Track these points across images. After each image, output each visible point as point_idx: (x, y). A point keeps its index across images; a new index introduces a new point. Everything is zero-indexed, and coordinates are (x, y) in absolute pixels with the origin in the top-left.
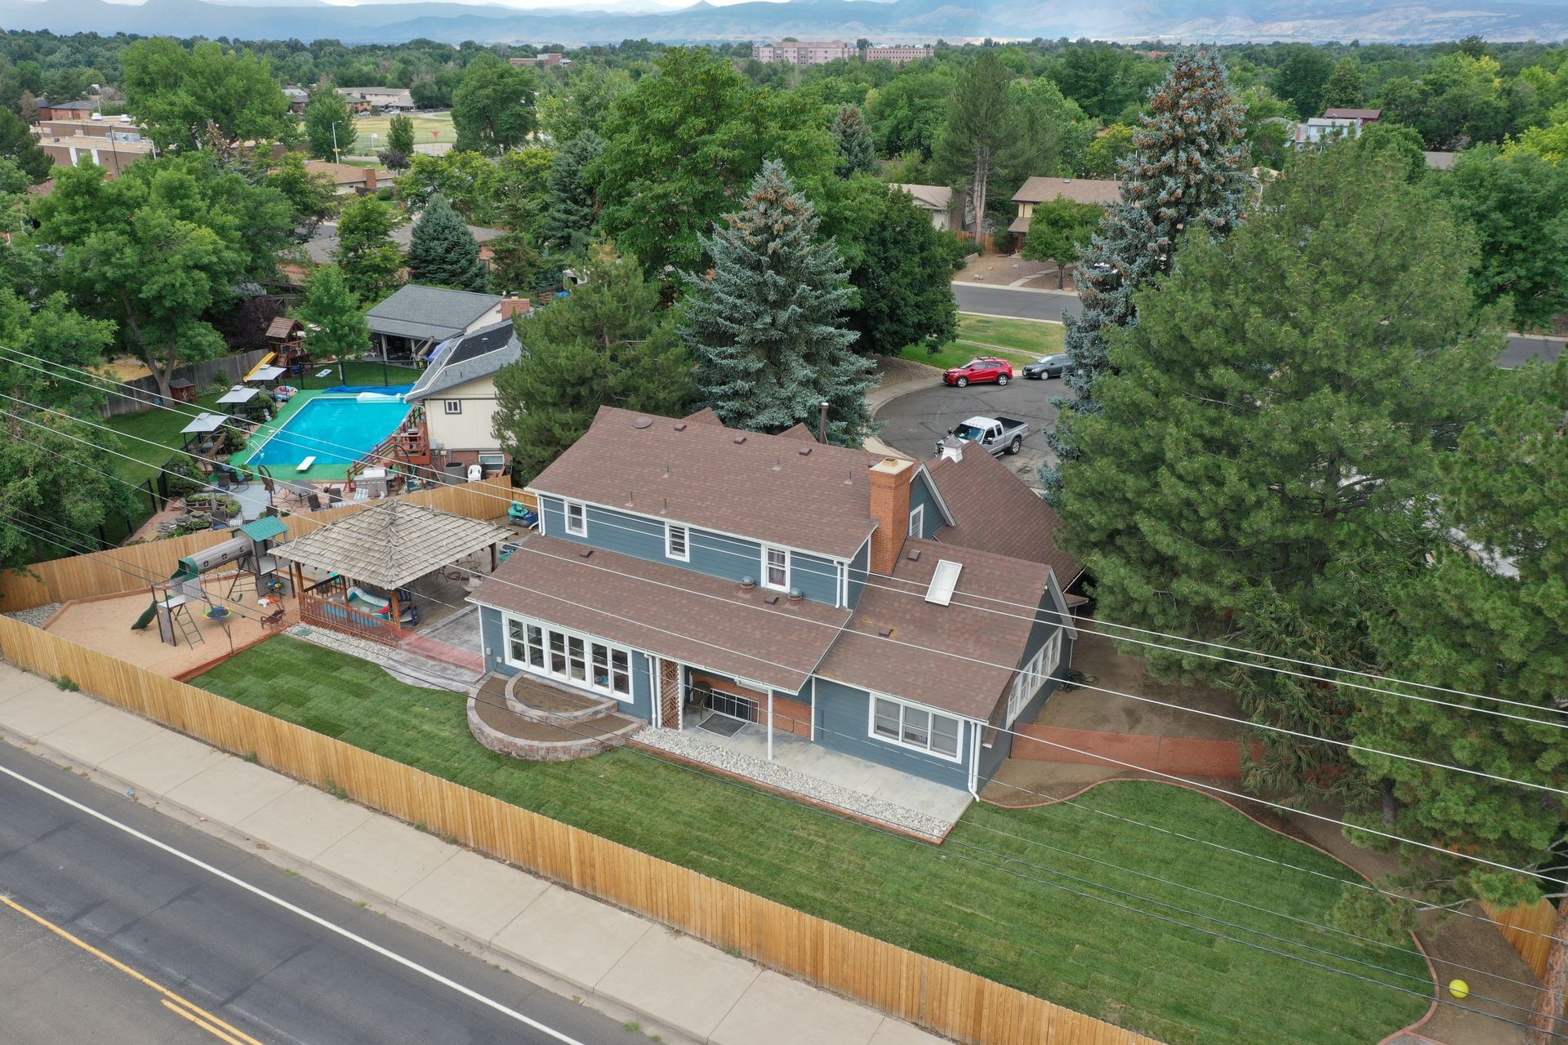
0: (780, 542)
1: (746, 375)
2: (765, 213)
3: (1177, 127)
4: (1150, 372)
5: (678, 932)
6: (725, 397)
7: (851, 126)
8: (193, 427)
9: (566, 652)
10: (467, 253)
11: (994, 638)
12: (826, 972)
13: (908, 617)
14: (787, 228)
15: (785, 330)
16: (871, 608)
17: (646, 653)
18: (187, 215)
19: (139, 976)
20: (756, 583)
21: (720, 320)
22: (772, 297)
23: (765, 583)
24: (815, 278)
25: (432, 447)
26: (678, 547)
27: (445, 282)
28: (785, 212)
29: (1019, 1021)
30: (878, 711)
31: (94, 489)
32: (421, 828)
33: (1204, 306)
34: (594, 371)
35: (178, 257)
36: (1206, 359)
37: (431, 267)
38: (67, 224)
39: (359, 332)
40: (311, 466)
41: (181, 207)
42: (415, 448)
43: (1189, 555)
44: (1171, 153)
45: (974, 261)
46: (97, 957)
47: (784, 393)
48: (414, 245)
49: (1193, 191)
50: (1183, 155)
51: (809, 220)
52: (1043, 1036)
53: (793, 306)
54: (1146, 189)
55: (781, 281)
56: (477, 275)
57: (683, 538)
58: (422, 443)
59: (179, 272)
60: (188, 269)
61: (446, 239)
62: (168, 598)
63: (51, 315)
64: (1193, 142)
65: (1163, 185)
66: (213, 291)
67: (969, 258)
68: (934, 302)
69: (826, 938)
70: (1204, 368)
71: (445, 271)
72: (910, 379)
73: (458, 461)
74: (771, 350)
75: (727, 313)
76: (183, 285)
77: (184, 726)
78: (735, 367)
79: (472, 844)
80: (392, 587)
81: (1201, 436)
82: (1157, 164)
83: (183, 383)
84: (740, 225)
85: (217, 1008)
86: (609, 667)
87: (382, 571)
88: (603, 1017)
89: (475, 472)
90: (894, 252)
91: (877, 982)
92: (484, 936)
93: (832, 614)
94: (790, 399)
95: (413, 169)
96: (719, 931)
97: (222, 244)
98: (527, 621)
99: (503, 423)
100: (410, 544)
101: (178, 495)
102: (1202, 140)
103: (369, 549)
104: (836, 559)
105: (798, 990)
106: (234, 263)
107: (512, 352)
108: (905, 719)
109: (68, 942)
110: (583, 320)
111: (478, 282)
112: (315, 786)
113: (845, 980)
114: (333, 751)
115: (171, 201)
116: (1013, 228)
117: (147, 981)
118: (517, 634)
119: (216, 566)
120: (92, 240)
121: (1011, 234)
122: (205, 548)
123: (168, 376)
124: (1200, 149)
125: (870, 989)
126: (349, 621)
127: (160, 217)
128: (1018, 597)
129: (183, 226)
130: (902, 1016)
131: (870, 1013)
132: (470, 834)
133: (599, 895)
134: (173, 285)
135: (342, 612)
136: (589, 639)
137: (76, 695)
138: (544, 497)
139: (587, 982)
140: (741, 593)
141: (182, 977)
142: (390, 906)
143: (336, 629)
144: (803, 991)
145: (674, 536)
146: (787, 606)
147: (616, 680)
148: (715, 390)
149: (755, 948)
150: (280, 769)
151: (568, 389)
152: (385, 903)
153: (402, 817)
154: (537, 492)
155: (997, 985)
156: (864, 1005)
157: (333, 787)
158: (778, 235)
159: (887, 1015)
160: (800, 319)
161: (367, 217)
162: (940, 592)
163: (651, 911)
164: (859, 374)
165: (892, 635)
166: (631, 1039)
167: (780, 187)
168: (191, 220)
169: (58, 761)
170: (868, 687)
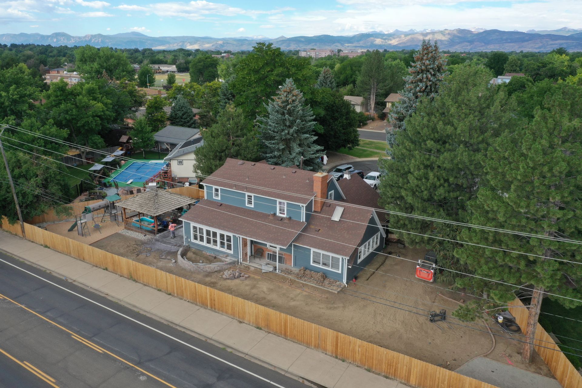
0: (283, 199)
1: (279, 150)
2: (286, 96)
3: (423, 67)
4: (407, 143)
5: (241, 322)
6: (271, 157)
7: (327, 75)
8: (93, 168)
9: (211, 237)
10: (190, 116)
11: (353, 232)
12: (288, 334)
13: (325, 225)
14: (293, 101)
15: (292, 135)
16: (313, 223)
17: (237, 235)
18: (95, 99)
19: (65, 329)
20: (275, 214)
21: (270, 131)
22: (288, 124)
23: (278, 214)
24: (303, 118)
25: (173, 176)
26: (250, 202)
27: (181, 126)
28: (293, 96)
29: (350, 347)
30: (313, 256)
31: (58, 183)
32: (159, 290)
33: (425, 121)
34: (226, 147)
35: (91, 113)
36: (425, 138)
37: (177, 120)
38: (54, 101)
39: (151, 140)
40: (131, 183)
41: (92, 96)
42: (166, 176)
43: (418, 203)
44: (421, 75)
45: (370, 123)
46: (51, 323)
47: (291, 157)
48: (172, 112)
49: (429, 87)
50: (425, 76)
51: (301, 99)
52: (357, 351)
53: (295, 127)
54: (412, 87)
55: (291, 118)
56: (193, 123)
57: (251, 199)
58: (169, 175)
59: (90, 118)
60: (93, 116)
61: (183, 111)
62: (81, 220)
63: (48, 127)
64: (428, 71)
65: (418, 86)
66: (101, 124)
67: (368, 122)
68: (350, 132)
69: (289, 321)
70: (425, 141)
71: (182, 122)
72: (342, 160)
73: (182, 181)
74: (287, 142)
75: (273, 129)
76: (91, 122)
77: (84, 259)
78: (275, 147)
79: (176, 295)
80: (155, 215)
81: (423, 164)
82: (416, 79)
83: (90, 156)
84: (277, 100)
85: (89, 339)
86: (225, 241)
87: (152, 210)
88: (214, 345)
89: (187, 184)
90: (336, 114)
91: (305, 336)
92: (177, 322)
93: (299, 223)
94: (293, 159)
95: (174, 88)
96: (255, 321)
97: (105, 109)
98: (198, 226)
99: (196, 168)
100: (161, 202)
101: (86, 190)
102: (431, 71)
103: (148, 204)
104: (301, 205)
106: (109, 116)
107: (202, 144)
108: (323, 258)
109: (42, 319)
110: (223, 130)
111: (193, 125)
112: (126, 277)
113: (295, 336)
114: (132, 265)
115: (90, 95)
116: (384, 111)
117: (67, 330)
118: (195, 231)
119: (97, 210)
120: (62, 106)
121: (384, 113)
122: (93, 204)
123: (85, 154)
124: (431, 73)
125: (303, 339)
126: (141, 228)
127: (85, 99)
128: (362, 218)
129: (93, 102)
130: (313, 348)
131: (302, 346)
132: (175, 291)
133: (216, 311)
134: (88, 122)
135: (138, 225)
136: (219, 232)
137: (49, 249)
138: (206, 186)
139: (210, 335)
140: (270, 217)
141: (79, 330)
142: (147, 312)
143: (136, 231)
144: (281, 340)
145: (249, 198)
146: (285, 221)
147: (228, 246)
148: (268, 155)
149: (266, 326)
150: (115, 272)
151: (218, 154)
152: (146, 311)
153: (153, 287)
154: (204, 184)
155: (342, 334)
156: (301, 344)
157: (132, 278)
158: (290, 103)
159: (308, 347)
160: (297, 132)
161: (156, 103)
162: (336, 217)
163: (233, 315)
164: (318, 151)
165: (320, 231)
166: (222, 351)
167: (291, 87)
168: (95, 101)
169: (42, 269)
170: (310, 247)
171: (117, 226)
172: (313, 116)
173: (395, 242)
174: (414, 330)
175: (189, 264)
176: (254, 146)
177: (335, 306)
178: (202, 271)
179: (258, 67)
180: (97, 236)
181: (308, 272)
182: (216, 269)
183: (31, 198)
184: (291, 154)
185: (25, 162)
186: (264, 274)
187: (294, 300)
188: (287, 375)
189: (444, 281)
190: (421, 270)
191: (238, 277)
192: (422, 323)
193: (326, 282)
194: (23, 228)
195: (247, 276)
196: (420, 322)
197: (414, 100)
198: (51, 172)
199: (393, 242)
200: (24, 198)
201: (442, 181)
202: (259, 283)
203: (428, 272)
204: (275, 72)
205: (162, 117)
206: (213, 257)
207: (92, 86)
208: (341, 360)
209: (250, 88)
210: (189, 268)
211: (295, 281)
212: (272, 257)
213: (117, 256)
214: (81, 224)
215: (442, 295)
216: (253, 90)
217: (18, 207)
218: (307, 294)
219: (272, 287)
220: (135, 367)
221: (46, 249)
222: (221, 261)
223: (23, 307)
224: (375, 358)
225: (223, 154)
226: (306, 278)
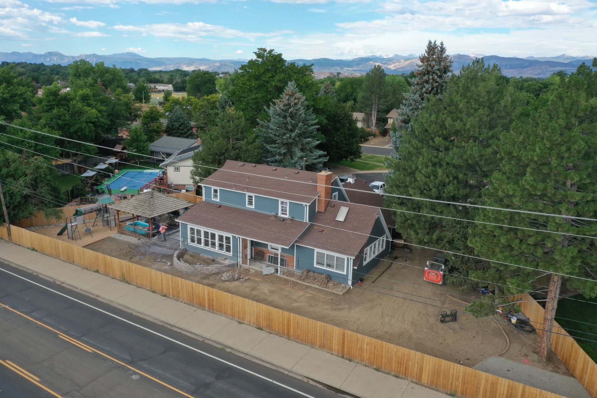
0: (285, 198)
1: (280, 154)
2: (288, 99)
3: (429, 68)
4: (414, 142)
5: (240, 323)
7: (328, 89)
8: (85, 175)
9: (210, 239)
10: (187, 127)
12: (292, 333)
13: (330, 226)
14: (296, 104)
15: (294, 139)
17: (237, 236)
18: (89, 105)
19: (51, 329)
20: (277, 214)
21: (271, 134)
23: (280, 215)
24: (305, 122)
25: (169, 183)
26: (250, 203)
27: (178, 136)
28: (295, 99)
29: (357, 345)
30: (317, 257)
31: (48, 184)
32: (154, 292)
33: (433, 118)
34: (226, 150)
35: (84, 119)
36: (433, 136)
37: (174, 131)
38: (47, 106)
39: (146, 150)
40: (125, 190)
41: (86, 103)
42: (162, 182)
44: (427, 76)
45: (372, 139)
46: (37, 323)
47: (293, 161)
48: (168, 123)
49: (435, 89)
50: (431, 77)
51: (303, 102)
52: (365, 350)
53: (297, 130)
54: (418, 88)
55: (293, 122)
56: (190, 135)
57: (252, 200)
58: (165, 181)
59: (84, 124)
60: (87, 123)
61: (179, 122)
62: (71, 223)
64: (435, 72)
65: (424, 87)
66: (95, 130)
67: (370, 138)
68: (353, 143)
69: (292, 320)
70: (432, 139)
71: (179, 133)
72: (344, 172)
73: (178, 188)
74: (288, 146)
75: (274, 133)
76: (85, 128)
77: (73, 261)
78: (276, 151)
79: (171, 297)
80: (151, 217)
81: (431, 162)
82: (422, 80)
84: (279, 103)
85: (78, 338)
86: (224, 243)
87: (147, 212)
88: (212, 346)
89: (184, 191)
90: (338, 125)
91: (309, 335)
92: (172, 323)
93: (302, 224)
94: (295, 163)
95: (171, 101)
96: (256, 321)
97: (99, 115)
98: (196, 227)
99: (194, 174)
100: (157, 204)
101: (77, 197)
102: (438, 72)
103: (143, 206)
104: (304, 204)
105: (282, 341)
106: (104, 123)
107: (200, 150)
108: (327, 259)
109: (27, 319)
110: (223, 133)
111: (191, 137)
112: (118, 280)
113: (298, 336)
114: (125, 266)
115: (84, 101)
116: (386, 127)
117: (54, 330)
118: (193, 233)
119: (89, 213)
120: (55, 111)
121: (386, 129)
122: (84, 208)
123: (77, 162)
124: (437, 74)
125: (307, 338)
126: (135, 232)
127: (80, 105)
128: (368, 218)
129: (86, 108)
130: (318, 348)
131: (306, 347)
132: (171, 293)
133: (214, 312)
134: (81, 128)
135: (132, 229)
136: (217, 233)
137: (36, 253)
138: (205, 187)
139: (207, 335)
140: (271, 218)
141: (66, 330)
142: (141, 313)
143: (130, 235)
144: (283, 340)
145: (249, 199)
146: (287, 222)
147: (226, 248)
148: (268, 159)
149: (268, 326)
150: (106, 274)
151: (217, 157)
152: (139, 313)
153: (148, 289)
154: (202, 185)
155: (349, 332)
156: (305, 345)
157: (124, 279)
158: (292, 106)
159: (313, 347)
160: (299, 135)
161: (152, 113)
162: (341, 217)
163: (232, 316)
164: (320, 157)
165: (324, 232)
166: (221, 352)
167: (294, 90)
168: (89, 107)
169: (28, 271)
170: (314, 247)
171: (109, 231)
172: (315, 120)
173: (401, 247)
174: (424, 330)
175: (186, 266)
176: (254, 149)
177: (341, 307)
178: (199, 273)
179: (259, 73)
180: (89, 240)
181: (311, 274)
182: (214, 272)
183: (18, 199)
184: (292, 159)
185: (14, 161)
186: (265, 277)
187: (297, 302)
188: (290, 374)
189: (454, 282)
190: (430, 272)
191: (237, 280)
192: (433, 324)
193: (330, 284)
194: (9, 230)
195: (247, 278)
196: (430, 323)
197: (420, 101)
198: (41, 172)
199: (398, 247)
200: (11, 199)
201: (451, 178)
202: (260, 285)
203: (436, 274)
204: (276, 78)
205: (158, 127)
206: (211, 260)
207: (87, 92)
208: (348, 360)
209: (250, 94)
210: (186, 270)
211: (298, 283)
212: (274, 260)
213: (109, 257)
214: (72, 226)
215: (452, 298)
216: (253, 96)
217: (4, 208)
218: (310, 295)
219: (273, 289)
220: (127, 366)
221: (34, 252)
222: (219, 263)
223: (7, 307)
224: (384, 356)
225: (222, 158)
226: (309, 280)
